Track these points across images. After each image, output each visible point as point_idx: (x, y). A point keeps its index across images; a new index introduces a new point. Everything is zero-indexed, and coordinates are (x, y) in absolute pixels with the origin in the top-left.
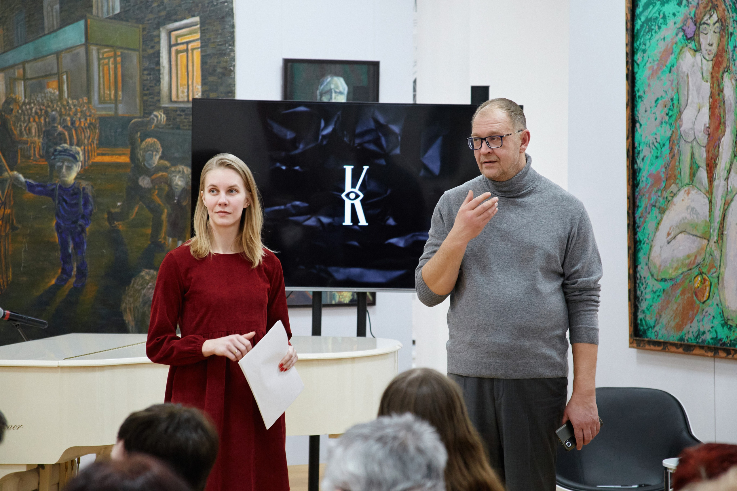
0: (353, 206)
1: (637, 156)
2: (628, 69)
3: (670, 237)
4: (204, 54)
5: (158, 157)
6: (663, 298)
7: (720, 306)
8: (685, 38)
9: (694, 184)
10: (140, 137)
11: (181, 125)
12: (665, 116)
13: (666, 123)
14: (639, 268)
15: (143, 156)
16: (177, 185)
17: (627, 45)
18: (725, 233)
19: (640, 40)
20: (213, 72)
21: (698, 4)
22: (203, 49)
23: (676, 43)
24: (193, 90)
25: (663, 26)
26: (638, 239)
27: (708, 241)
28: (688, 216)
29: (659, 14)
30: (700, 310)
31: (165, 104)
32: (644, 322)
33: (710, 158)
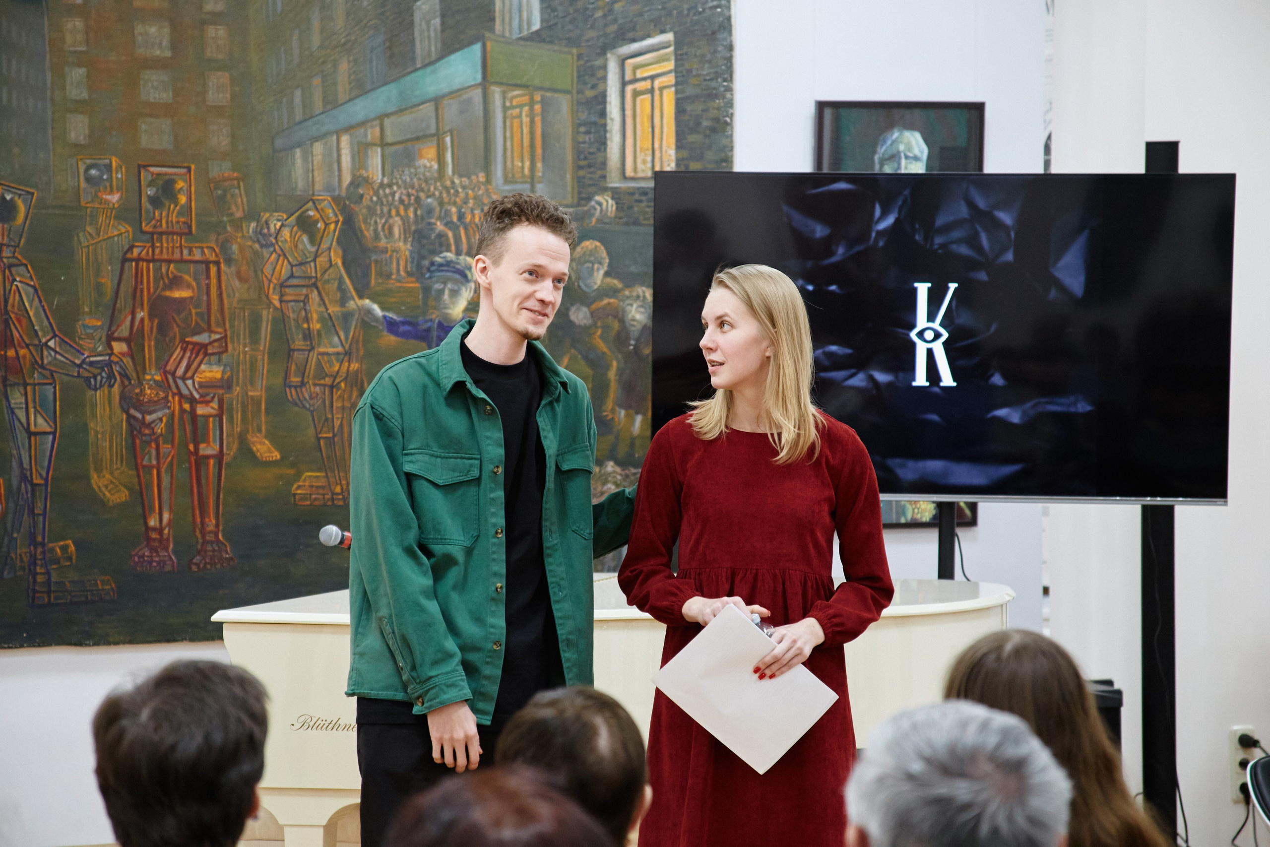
0: (930, 353)
4: (680, 96)
5: (602, 272)
11: (641, 218)
15: (577, 272)
16: (634, 320)
20: (695, 127)
22: (679, 87)
24: (661, 157)
31: (614, 182)
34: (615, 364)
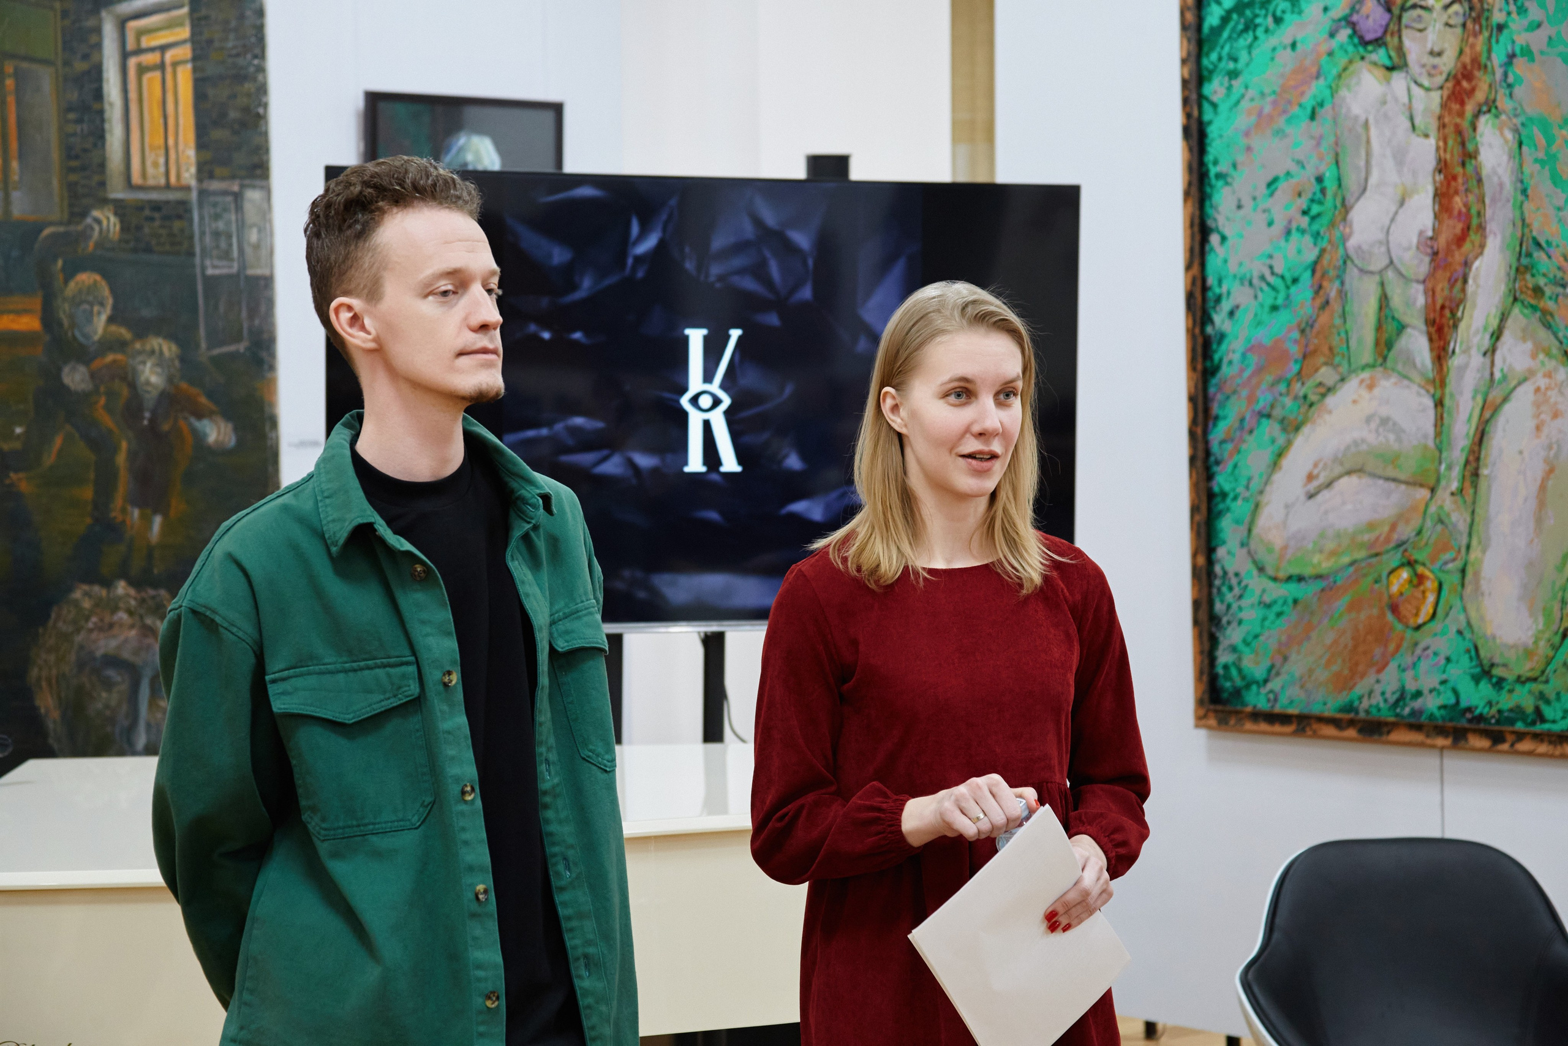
0: (707, 425)
1: (1214, 308)
2: (1188, 116)
3: (1315, 484)
4: (199, 75)
5: (104, 318)
6: (1294, 618)
7: (1467, 634)
8: (1356, 40)
9: (1389, 364)
10: (63, 269)
11: (154, 242)
12: (1298, 216)
13: (1303, 232)
14: (1221, 552)
15: (71, 317)
16: (148, 383)
17: (1184, 62)
18: (1484, 472)
19: (1218, 49)
20: (220, 121)
22: (199, 64)
23: (1331, 54)
24: (178, 159)
25: (1288, 17)
26: (1216, 489)
27: (1433, 490)
28: (1371, 438)
30: (1405, 645)
31: (118, 193)
32: (1234, 672)
33: (1438, 307)
34: (124, 445)
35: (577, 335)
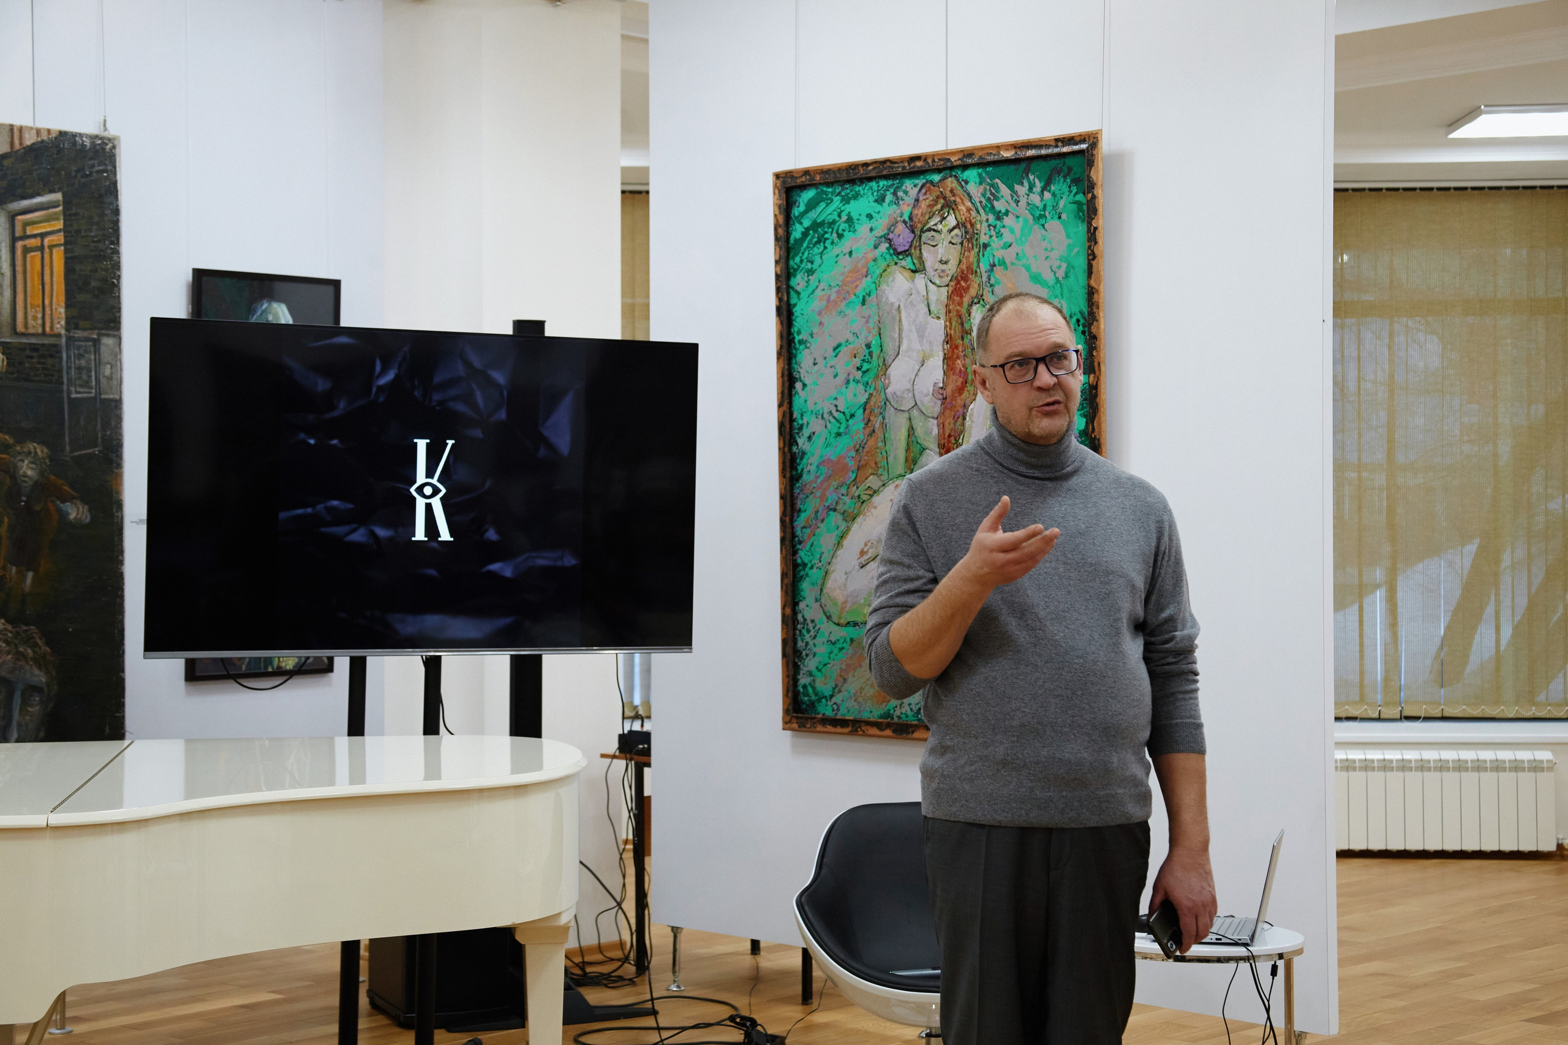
0: (429, 508)
1: (798, 433)
2: (780, 300)
3: (866, 557)
4: (69, 255)
6: (850, 652)
8: (892, 251)
11: (32, 374)
12: (854, 371)
13: (858, 382)
14: (802, 605)
16: (25, 476)
17: (777, 262)
19: (800, 255)
20: (85, 287)
21: (917, 200)
22: (68, 247)
23: (875, 260)
24: (51, 315)
25: (846, 233)
26: (799, 561)
29: (839, 216)
31: (6, 338)
32: (810, 690)
33: (946, 436)
34: (6, 520)
35: (335, 442)
